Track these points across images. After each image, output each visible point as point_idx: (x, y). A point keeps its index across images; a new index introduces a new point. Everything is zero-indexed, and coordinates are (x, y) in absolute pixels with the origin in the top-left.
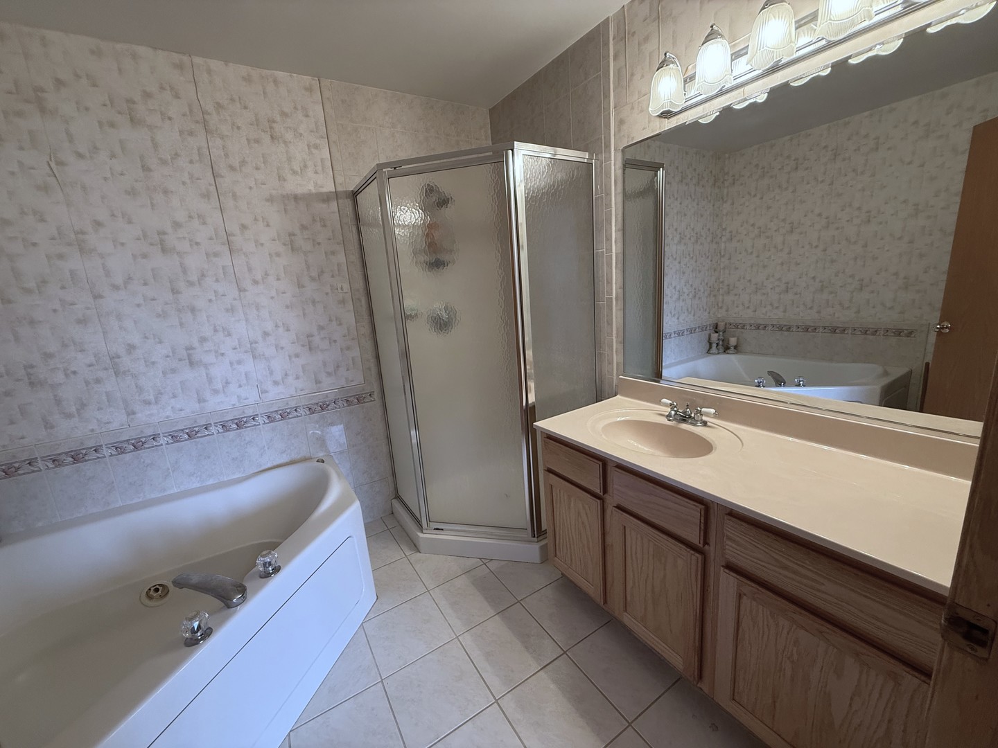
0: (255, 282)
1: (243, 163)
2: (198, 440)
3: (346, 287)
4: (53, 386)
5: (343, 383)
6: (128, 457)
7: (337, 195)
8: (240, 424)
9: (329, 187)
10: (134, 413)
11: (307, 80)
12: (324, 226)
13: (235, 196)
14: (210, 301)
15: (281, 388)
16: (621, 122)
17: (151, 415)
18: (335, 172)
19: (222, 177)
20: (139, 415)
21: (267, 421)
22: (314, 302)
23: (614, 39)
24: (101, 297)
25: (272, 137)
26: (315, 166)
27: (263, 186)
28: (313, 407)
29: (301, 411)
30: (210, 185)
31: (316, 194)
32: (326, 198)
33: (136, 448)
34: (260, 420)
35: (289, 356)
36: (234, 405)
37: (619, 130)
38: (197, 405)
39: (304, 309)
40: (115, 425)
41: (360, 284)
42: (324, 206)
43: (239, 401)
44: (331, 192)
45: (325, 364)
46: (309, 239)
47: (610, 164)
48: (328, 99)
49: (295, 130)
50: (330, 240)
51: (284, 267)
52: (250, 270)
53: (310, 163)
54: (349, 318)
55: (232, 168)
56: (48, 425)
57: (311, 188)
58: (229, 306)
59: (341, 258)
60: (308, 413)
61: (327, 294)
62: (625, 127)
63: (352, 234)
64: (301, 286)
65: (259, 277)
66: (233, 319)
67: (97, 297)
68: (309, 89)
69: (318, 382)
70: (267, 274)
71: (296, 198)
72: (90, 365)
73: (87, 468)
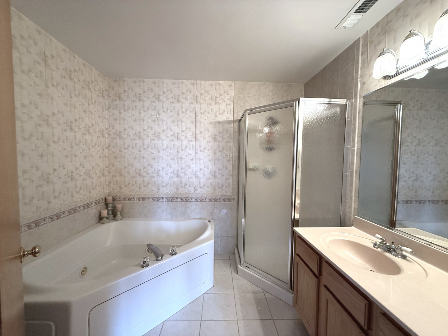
0: (201, 151)
1: (205, 111)
2: (174, 202)
3: (231, 155)
4: (143, 177)
5: (224, 192)
6: (155, 202)
7: (234, 121)
8: (187, 200)
9: (231, 118)
10: (159, 189)
11: (230, 82)
12: (227, 132)
13: (200, 122)
14: (187, 156)
15: (202, 190)
16: (363, 83)
17: (164, 191)
18: (234, 113)
19: (198, 116)
20: (160, 190)
21: (195, 201)
22: (219, 160)
23: (362, 46)
24: (160, 152)
25: (215, 103)
26: (228, 111)
27: (209, 119)
28: (211, 199)
29: (207, 200)
30: (194, 119)
31: (226, 121)
32: (229, 122)
33: (158, 200)
34: (193, 200)
35: (207, 179)
36: (186, 193)
37: (362, 88)
38: (176, 190)
39: (215, 162)
40: (154, 192)
41: (236, 155)
42: (228, 125)
43: (188, 191)
44: (232, 120)
45: (218, 184)
46: (221, 137)
47: (357, 104)
48: (236, 88)
49: (223, 100)
50: (228, 137)
51: (211, 146)
52: (200, 146)
53: (226, 111)
54: (230, 167)
55: (201, 113)
56: (140, 188)
57: (225, 119)
58: (192, 159)
59: (231, 144)
60: (209, 201)
61: (224, 157)
62: (365, 86)
63: (236, 136)
64: (215, 153)
65: (202, 149)
66: (192, 163)
67: (159, 152)
68: (230, 86)
69: (215, 190)
70: (205, 148)
71: (219, 122)
72: (153, 172)
73: (145, 203)
